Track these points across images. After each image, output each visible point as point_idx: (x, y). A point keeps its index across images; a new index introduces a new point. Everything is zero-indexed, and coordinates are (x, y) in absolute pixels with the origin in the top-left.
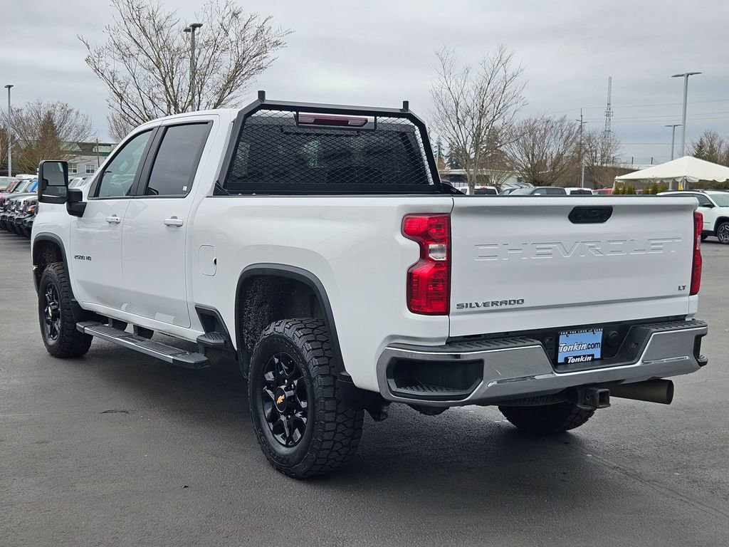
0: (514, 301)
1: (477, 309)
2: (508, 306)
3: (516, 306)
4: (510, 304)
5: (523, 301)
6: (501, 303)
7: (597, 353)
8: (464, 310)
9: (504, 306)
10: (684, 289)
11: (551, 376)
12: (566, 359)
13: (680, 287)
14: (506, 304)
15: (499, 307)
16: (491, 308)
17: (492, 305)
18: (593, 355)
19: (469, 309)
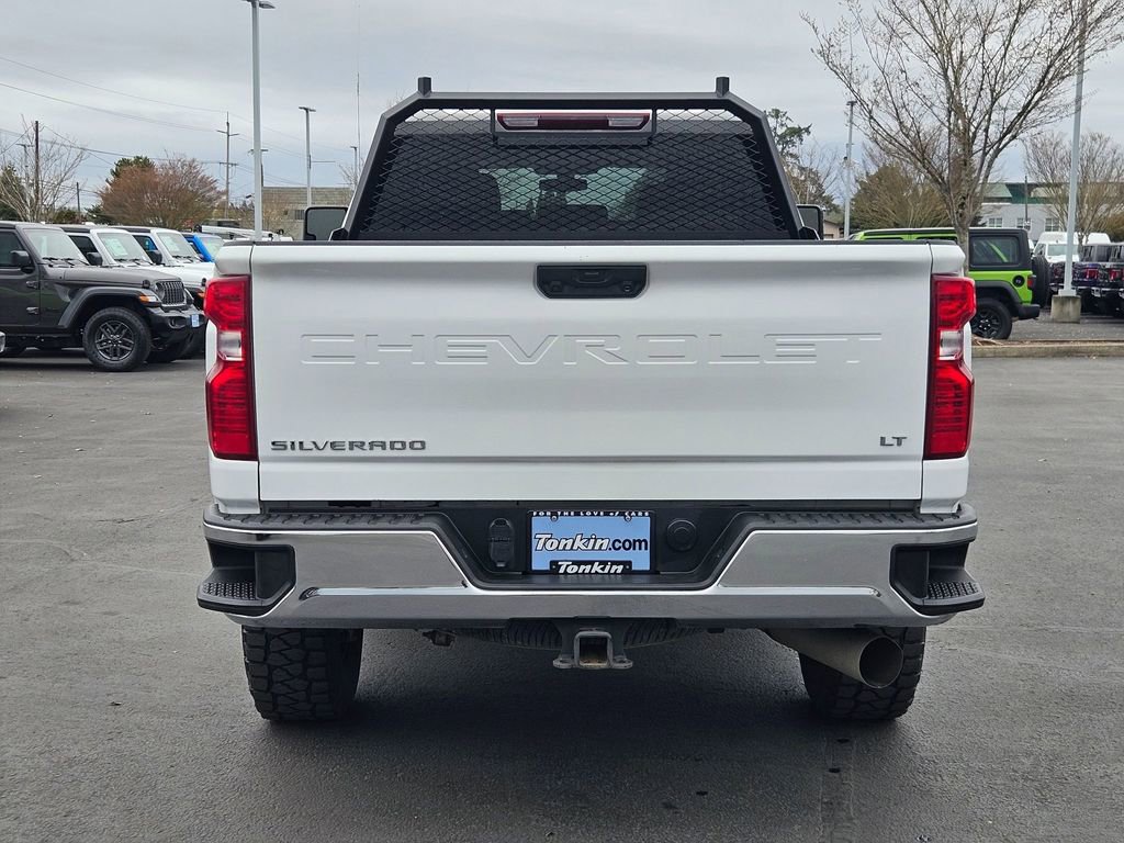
0: (403, 443)
1: (315, 453)
2: (388, 453)
3: (408, 453)
4: (392, 448)
5: (423, 443)
6: (372, 445)
7: (641, 560)
8: (289, 453)
9: (378, 452)
10: (899, 444)
11: (458, 591)
12: (555, 564)
13: (883, 439)
14: (384, 448)
15: (368, 453)
16: (347, 453)
17: (351, 449)
18: (627, 564)
19: (297, 452)
